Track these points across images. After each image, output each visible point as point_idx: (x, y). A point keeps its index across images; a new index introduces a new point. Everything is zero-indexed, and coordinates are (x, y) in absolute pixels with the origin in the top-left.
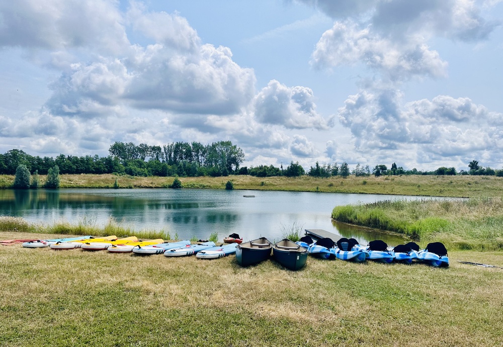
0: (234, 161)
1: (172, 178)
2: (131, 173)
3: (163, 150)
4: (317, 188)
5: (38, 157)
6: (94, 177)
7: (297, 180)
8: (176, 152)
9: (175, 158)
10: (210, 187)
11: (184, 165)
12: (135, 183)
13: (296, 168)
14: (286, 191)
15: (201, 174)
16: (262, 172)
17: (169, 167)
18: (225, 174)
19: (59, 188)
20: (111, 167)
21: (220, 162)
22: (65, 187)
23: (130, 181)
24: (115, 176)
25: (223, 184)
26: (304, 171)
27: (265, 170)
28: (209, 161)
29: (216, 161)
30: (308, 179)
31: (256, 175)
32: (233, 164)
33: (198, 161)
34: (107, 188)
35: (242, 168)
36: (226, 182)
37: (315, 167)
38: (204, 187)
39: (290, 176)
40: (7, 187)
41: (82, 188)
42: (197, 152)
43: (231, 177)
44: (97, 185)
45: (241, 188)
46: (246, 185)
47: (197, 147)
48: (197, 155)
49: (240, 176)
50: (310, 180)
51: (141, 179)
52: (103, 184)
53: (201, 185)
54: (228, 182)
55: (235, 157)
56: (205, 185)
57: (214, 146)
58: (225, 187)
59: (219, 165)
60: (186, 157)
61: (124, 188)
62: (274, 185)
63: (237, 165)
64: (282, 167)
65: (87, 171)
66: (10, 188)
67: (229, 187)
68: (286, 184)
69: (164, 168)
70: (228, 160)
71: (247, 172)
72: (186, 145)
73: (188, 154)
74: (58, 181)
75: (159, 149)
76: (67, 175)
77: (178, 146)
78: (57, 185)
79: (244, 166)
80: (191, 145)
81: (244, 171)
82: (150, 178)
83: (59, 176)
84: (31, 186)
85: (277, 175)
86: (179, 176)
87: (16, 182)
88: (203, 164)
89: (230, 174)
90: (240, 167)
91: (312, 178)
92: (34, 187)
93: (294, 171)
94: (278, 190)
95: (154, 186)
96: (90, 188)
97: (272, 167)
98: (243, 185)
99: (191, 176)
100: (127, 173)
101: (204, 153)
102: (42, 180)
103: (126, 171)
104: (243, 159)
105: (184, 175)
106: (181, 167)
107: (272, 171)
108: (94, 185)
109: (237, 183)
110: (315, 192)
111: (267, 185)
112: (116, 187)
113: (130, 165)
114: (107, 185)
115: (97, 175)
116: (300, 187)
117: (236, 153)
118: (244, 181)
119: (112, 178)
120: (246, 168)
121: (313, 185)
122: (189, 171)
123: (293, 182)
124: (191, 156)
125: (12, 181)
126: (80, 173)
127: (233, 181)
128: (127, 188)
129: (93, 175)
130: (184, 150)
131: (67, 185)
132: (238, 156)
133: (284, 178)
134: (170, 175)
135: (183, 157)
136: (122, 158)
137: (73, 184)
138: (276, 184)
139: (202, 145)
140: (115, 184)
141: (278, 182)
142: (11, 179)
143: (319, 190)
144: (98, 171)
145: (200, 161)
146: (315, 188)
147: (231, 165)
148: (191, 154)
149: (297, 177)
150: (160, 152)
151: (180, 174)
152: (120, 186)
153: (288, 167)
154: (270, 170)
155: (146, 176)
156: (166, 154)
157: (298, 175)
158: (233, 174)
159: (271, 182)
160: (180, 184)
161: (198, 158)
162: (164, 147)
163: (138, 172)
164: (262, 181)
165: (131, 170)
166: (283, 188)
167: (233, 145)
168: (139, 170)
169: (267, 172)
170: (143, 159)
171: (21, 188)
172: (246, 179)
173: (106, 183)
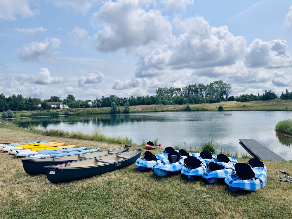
0: (225, 93)
1: (186, 105)
2: (164, 103)
3: (182, 90)
4: (287, 108)
5: (121, 98)
6: (146, 106)
7: (271, 102)
8: (189, 90)
9: (188, 94)
10: (208, 109)
11: (193, 97)
12: (166, 109)
13: (269, 95)
14: (261, 110)
15: (203, 102)
16: (245, 99)
17: (185, 99)
18: (218, 101)
19: (129, 112)
20: (155, 101)
21: (215, 94)
22: (132, 112)
23: (163, 108)
24: (156, 105)
25: (216, 107)
26: (277, 96)
27: (246, 97)
28: (208, 94)
29: (213, 94)
30: (280, 102)
31: (240, 101)
32: (224, 95)
33: (202, 94)
34: (152, 112)
35: (230, 97)
36: (218, 106)
37: (285, 93)
38: (204, 109)
39: (265, 100)
40: (107, 113)
41: (140, 112)
42: (201, 89)
43: (222, 103)
44: (147, 111)
45: (229, 109)
46: (232, 107)
47: (201, 86)
48: (201, 91)
49: (228, 102)
50: (281, 103)
51: (169, 107)
52: (150, 110)
53: (203, 109)
54: (220, 106)
55: (226, 90)
56: (205, 108)
57: (211, 85)
58: (218, 109)
59: (215, 96)
60: (195, 92)
61: (160, 112)
62: (253, 107)
63: (227, 95)
64: (258, 94)
65: (143, 104)
66: (109, 113)
67: (221, 109)
68: (262, 106)
69: (182, 100)
70: (221, 92)
71: (234, 99)
72: (195, 86)
73: (196, 91)
74: (129, 109)
75: (180, 89)
76: (134, 106)
77: (190, 87)
78: (129, 111)
79: (231, 96)
80: (197, 85)
81: (232, 99)
82: (173, 106)
83: (130, 107)
84: (117, 112)
85: (255, 100)
86: (190, 104)
87: (111, 110)
88: (205, 95)
89: (221, 101)
90: (229, 96)
91: (282, 101)
92: (119, 112)
93: (269, 96)
94: (255, 110)
95: (175, 110)
96: (143, 112)
97: (252, 95)
98: (230, 107)
99: (197, 104)
100: (163, 104)
101: (205, 90)
102: (122, 109)
103: (162, 102)
104: (231, 91)
105: (192, 103)
106: (191, 99)
107: (251, 98)
108: (146, 111)
109: (226, 107)
110: (285, 110)
111: (247, 107)
112: (156, 111)
113: (164, 99)
114: (152, 110)
115: (148, 105)
116: (272, 107)
117: (226, 87)
118: (231, 105)
119: (155, 107)
120: (233, 97)
121: (283, 105)
122: (196, 101)
123: (267, 104)
124: (198, 91)
125: (110, 110)
126: (140, 105)
127: (223, 105)
128: (162, 112)
129: (146, 105)
130: (194, 89)
131: (133, 111)
132: (227, 89)
133: (261, 102)
134: (185, 103)
135: (193, 92)
136: (162, 96)
137: (136, 110)
138: (254, 106)
139: (204, 85)
140: (156, 110)
141: (256, 105)
142: (110, 109)
143: (288, 109)
144: (149, 103)
145: (203, 94)
146: (285, 107)
147: (223, 95)
148: (198, 90)
149: (271, 101)
150: (181, 91)
151: (191, 103)
152: (158, 110)
153: (263, 94)
154: (250, 97)
155: (172, 105)
156: (184, 92)
157: (271, 99)
158: (224, 101)
159: (250, 105)
160: (190, 108)
161: (202, 93)
162: (183, 88)
163: (168, 103)
164: (244, 104)
165: (164, 101)
166: (260, 108)
167: (224, 83)
168: (168, 101)
169: (247, 98)
170: (172, 95)
171: (114, 113)
172: (233, 103)
173: (151, 109)
